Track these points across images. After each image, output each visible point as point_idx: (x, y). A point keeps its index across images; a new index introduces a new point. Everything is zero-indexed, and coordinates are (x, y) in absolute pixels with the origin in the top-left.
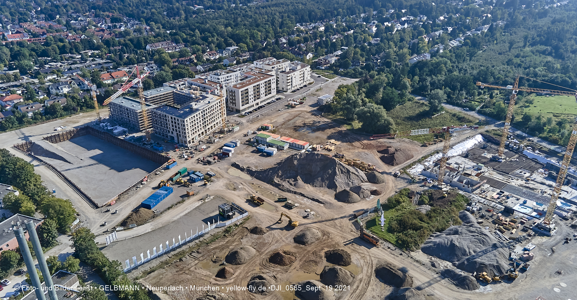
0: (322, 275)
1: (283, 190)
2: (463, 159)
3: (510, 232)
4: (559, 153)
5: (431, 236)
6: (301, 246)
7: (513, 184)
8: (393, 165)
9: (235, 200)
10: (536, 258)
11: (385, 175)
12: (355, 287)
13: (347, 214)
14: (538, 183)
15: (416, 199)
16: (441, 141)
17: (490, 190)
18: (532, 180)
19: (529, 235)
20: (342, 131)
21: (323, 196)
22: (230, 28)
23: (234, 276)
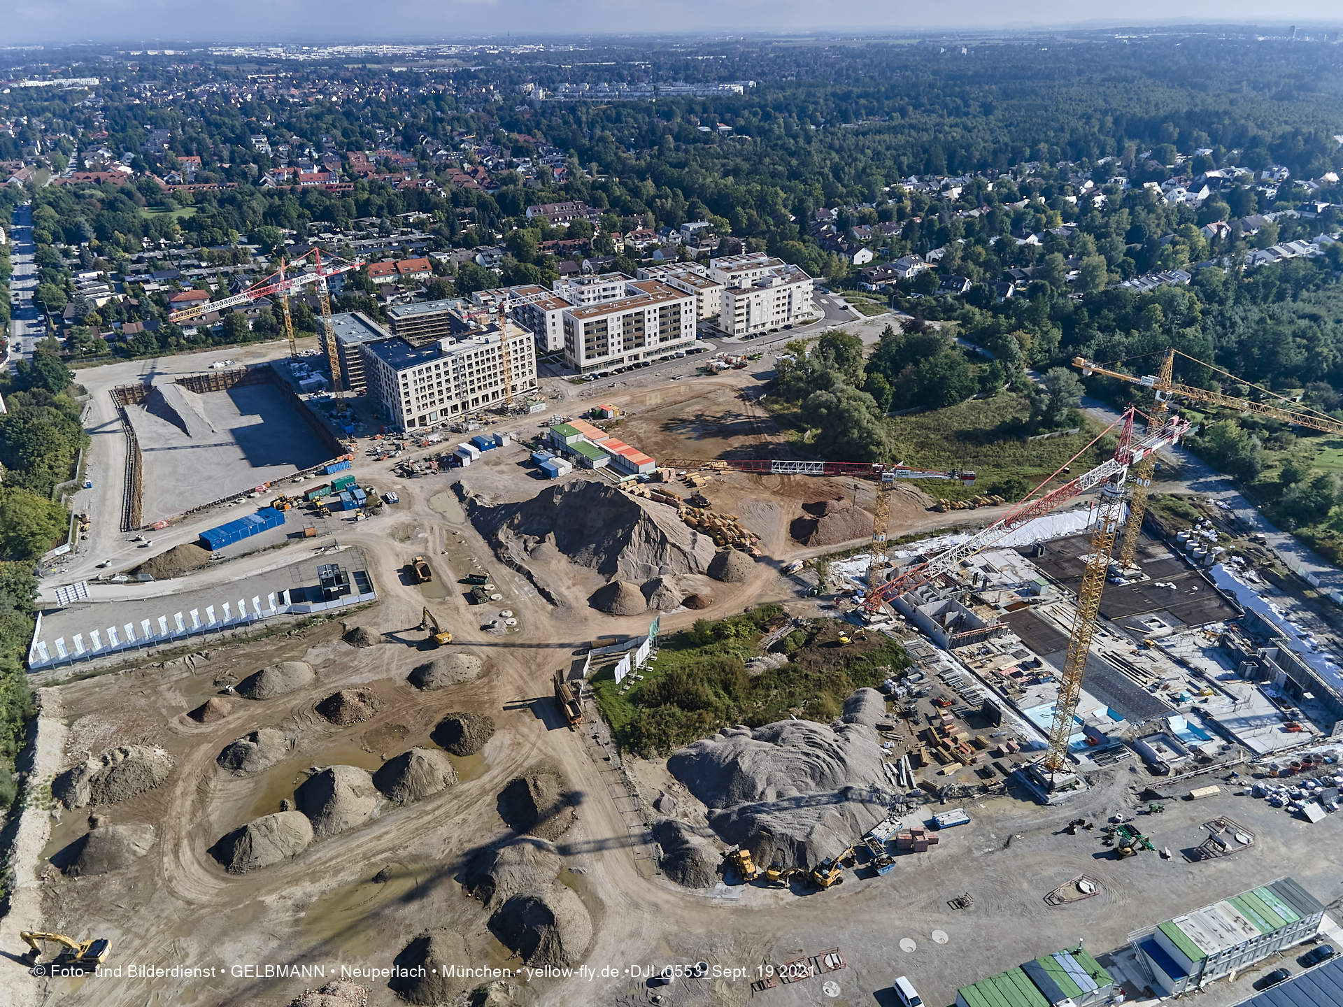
0: (389, 764)
1: (499, 559)
2: (1018, 560)
3: (939, 768)
4: (1311, 587)
5: (723, 732)
6: (414, 689)
7: (1094, 648)
8: (805, 544)
9: (382, 561)
10: (941, 850)
11: (762, 565)
12: (429, 808)
13: (579, 640)
14: (1170, 657)
15: (776, 634)
16: (995, 504)
17: (1011, 651)
18: (1161, 649)
19: (984, 789)
20: (770, 443)
21: (568, 588)
22: (731, 178)
23: (222, 721)
